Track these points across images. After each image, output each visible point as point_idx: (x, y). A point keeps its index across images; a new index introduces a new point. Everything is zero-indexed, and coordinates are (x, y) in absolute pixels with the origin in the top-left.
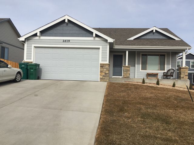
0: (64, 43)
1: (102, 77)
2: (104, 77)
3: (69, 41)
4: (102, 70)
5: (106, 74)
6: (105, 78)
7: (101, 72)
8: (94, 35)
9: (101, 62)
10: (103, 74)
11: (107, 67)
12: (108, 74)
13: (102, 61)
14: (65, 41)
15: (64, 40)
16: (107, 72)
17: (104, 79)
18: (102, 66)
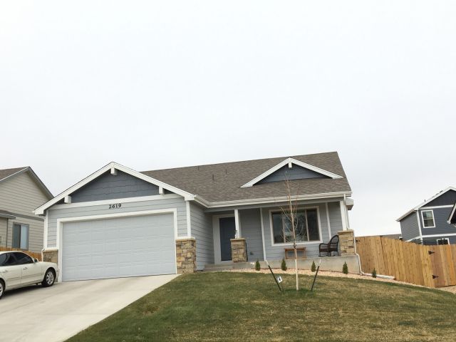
0: (112, 210)
1: (180, 265)
2: (184, 265)
3: (120, 205)
4: (180, 251)
5: (187, 258)
6: (186, 266)
7: (179, 255)
8: (161, 191)
9: (177, 238)
10: (183, 259)
11: (188, 245)
12: (190, 258)
13: (179, 235)
14: (112, 206)
15: (110, 205)
16: (189, 255)
17: (185, 268)
18: (180, 244)
